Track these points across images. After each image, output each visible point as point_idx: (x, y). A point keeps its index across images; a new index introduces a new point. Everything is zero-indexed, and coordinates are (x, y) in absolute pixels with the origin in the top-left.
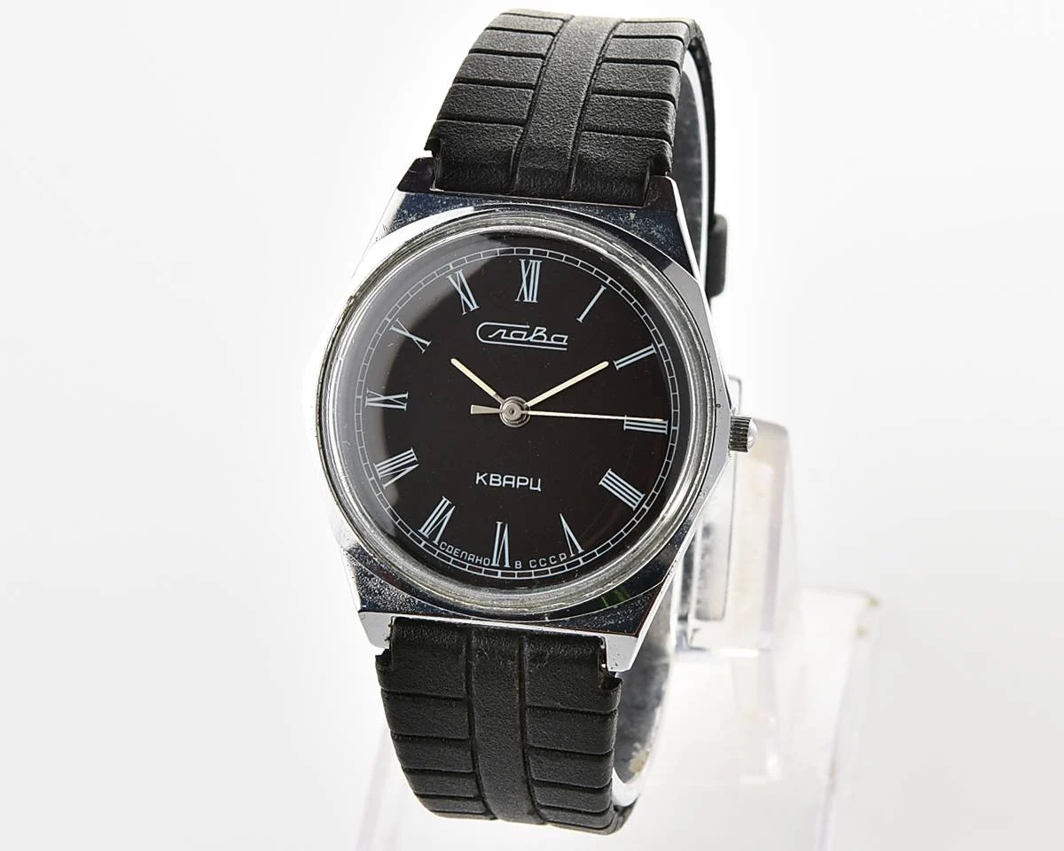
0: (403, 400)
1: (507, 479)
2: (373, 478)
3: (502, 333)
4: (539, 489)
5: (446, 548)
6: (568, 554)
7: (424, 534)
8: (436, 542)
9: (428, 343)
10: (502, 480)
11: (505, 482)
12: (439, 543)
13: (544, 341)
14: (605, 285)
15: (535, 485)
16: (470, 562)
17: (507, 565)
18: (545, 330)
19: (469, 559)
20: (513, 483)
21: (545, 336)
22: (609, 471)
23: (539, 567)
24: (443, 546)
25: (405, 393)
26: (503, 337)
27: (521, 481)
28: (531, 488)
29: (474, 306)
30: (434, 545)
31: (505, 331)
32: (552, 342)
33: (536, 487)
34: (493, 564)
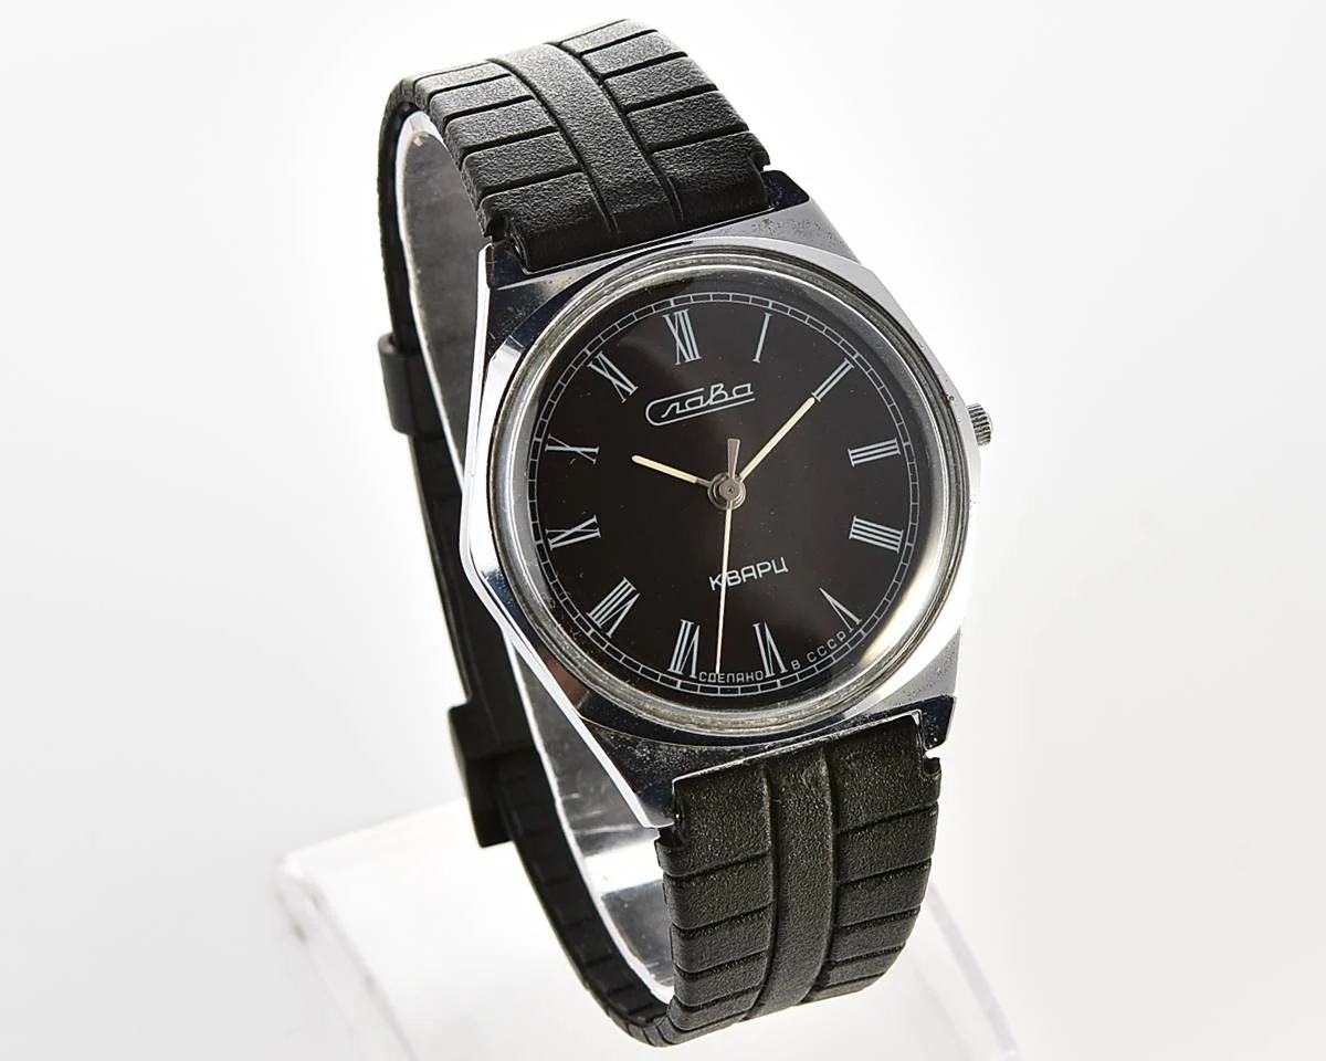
0: (592, 526)
1: (746, 572)
2: (592, 630)
3: (675, 408)
4: (785, 569)
5: (707, 678)
6: (846, 631)
7: (677, 671)
8: (693, 676)
9: (596, 450)
10: (740, 575)
11: (744, 576)
12: (697, 674)
13: (726, 399)
14: (769, 311)
15: (780, 567)
16: (740, 683)
17: (784, 670)
18: (722, 386)
19: (738, 680)
20: (754, 574)
21: (724, 392)
22: (855, 519)
23: (819, 658)
24: (703, 677)
25: (592, 517)
26: (678, 412)
27: (762, 568)
28: (776, 572)
29: (632, 389)
30: (692, 680)
31: (678, 404)
32: (736, 396)
33: (782, 568)
34: (768, 675)
